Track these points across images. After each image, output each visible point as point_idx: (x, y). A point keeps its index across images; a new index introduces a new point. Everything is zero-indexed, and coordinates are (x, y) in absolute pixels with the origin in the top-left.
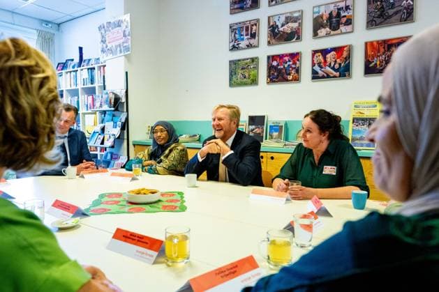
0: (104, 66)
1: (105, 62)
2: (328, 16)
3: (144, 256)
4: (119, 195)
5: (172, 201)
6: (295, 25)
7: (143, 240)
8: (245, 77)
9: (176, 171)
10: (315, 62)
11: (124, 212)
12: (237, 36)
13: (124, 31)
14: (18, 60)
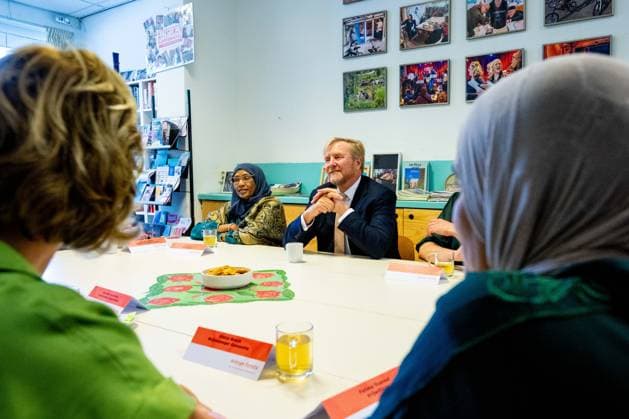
0: (155, 81)
1: (154, 75)
2: (488, 7)
3: (243, 367)
4: (188, 277)
5: (270, 284)
6: (440, 20)
7: (239, 344)
8: (367, 98)
9: (269, 239)
10: (471, 74)
11: (199, 303)
12: (355, 36)
13: (184, 29)
14: (92, 82)
